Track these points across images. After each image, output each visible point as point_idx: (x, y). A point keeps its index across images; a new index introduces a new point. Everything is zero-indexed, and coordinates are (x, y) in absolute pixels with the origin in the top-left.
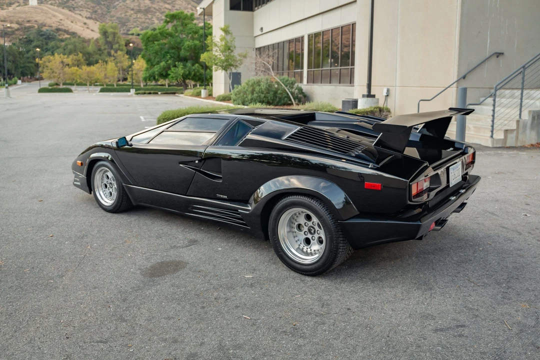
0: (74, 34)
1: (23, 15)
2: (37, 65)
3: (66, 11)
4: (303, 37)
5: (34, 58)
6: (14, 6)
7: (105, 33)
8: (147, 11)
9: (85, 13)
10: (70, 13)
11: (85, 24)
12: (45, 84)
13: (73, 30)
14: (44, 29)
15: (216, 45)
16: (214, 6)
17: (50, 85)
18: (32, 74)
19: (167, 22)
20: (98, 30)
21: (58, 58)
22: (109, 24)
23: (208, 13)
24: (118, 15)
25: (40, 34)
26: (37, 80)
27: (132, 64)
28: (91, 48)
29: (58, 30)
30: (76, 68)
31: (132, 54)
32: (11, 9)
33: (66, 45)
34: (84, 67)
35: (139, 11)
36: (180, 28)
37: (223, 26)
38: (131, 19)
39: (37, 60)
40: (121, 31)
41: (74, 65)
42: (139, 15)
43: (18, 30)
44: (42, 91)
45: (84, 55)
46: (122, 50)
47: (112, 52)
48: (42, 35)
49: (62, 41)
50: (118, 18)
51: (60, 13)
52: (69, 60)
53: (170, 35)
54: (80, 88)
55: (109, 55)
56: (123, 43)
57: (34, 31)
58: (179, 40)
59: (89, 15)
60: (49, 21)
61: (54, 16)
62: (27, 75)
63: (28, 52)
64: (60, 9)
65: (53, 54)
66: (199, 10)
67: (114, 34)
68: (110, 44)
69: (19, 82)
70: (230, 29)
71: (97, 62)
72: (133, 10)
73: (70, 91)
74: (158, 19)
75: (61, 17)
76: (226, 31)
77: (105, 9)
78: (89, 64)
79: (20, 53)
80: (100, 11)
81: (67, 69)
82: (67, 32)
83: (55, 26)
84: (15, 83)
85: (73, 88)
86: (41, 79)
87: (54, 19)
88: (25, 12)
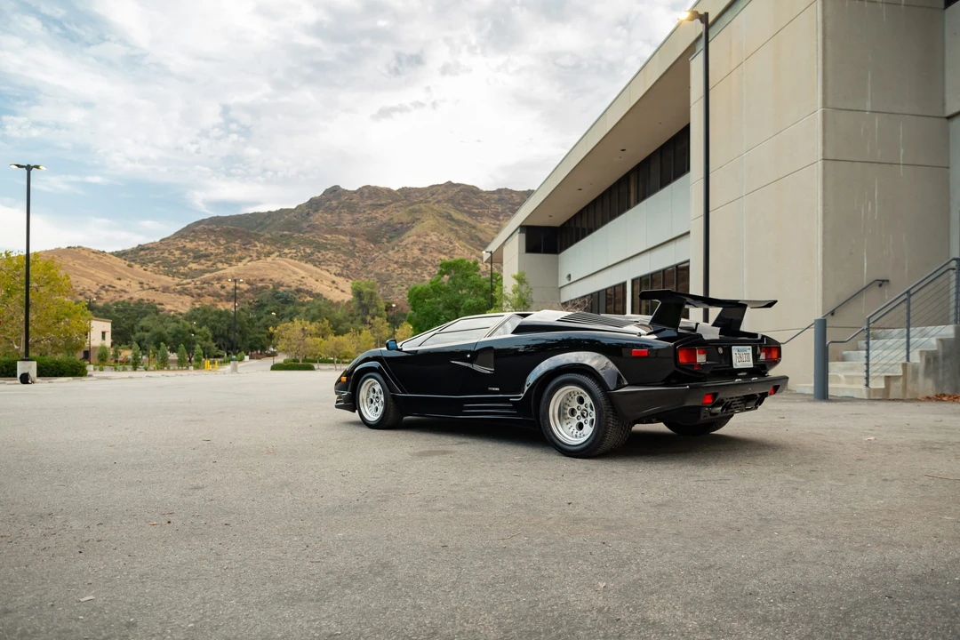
0: (318, 296)
1: (256, 273)
2: (271, 336)
3: (309, 266)
4: (624, 284)
5: (267, 327)
6: (245, 261)
7: (358, 294)
8: (416, 264)
9: (334, 269)
10: (315, 268)
11: (334, 282)
12: (280, 359)
13: (318, 291)
14: (281, 289)
15: (507, 299)
16: (505, 249)
17: (285, 361)
18: (264, 348)
19: (442, 274)
20: (349, 290)
21: (297, 325)
22: (365, 282)
23: (496, 259)
24: (377, 270)
25: (275, 295)
26: (269, 356)
27: (394, 333)
28: (339, 314)
29: (299, 291)
30: (320, 339)
31: (394, 322)
32: (240, 265)
33: (308, 310)
34: (331, 337)
35: (405, 265)
36: (459, 281)
37: (516, 273)
38: (395, 275)
39: (271, 329)
40: (380, 292)
41: (317, 335)
42: (405, 270)
43: (247, 291)
44: (275, 367)
45: (331, 322)
46: (380, 316)
47: (369, 318)
48: (278, 298)
49: (303, 304)
50: (377, 274)
51: (302, 268)
52: (312, 327)
53: (447, 290)
54: (323, 366)
55: (364, 322)
56: (383, 306)
57: (268, 292)
58: (457, 297)
59: (339, 271)
60: (287, 280)
61: (294, 273)
62: (256, 350)
63: (259, 319)
64: (303, 264)
65: (291, 320)
66: (486, 256)
67: (372, 295)
68: (365, 308)
69: (247, 358)
70: (527, 277)
71: (347, 331)
72: (396, 263)
73: (311, 368)
74: (430, 274)
75: (303, 273)
76: (520, 279)
77: (361, 263)
78: (336, 335)
79: (250, 321)
80: (353, 266)
81: (308, 339)
82: (309, 293)
83: (294, 285)
84: (241, 360)
85: (316, 366)
86: (273, 355)
87: (295, 277)
88: (258, 269)
